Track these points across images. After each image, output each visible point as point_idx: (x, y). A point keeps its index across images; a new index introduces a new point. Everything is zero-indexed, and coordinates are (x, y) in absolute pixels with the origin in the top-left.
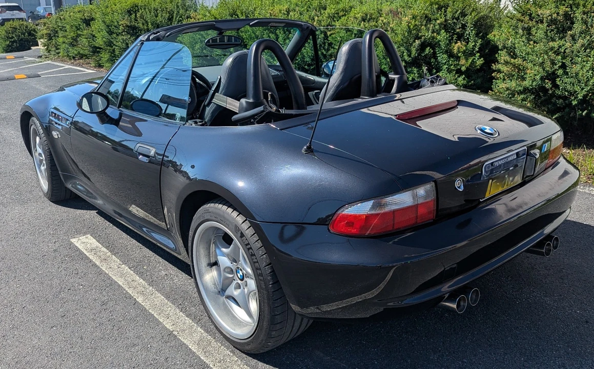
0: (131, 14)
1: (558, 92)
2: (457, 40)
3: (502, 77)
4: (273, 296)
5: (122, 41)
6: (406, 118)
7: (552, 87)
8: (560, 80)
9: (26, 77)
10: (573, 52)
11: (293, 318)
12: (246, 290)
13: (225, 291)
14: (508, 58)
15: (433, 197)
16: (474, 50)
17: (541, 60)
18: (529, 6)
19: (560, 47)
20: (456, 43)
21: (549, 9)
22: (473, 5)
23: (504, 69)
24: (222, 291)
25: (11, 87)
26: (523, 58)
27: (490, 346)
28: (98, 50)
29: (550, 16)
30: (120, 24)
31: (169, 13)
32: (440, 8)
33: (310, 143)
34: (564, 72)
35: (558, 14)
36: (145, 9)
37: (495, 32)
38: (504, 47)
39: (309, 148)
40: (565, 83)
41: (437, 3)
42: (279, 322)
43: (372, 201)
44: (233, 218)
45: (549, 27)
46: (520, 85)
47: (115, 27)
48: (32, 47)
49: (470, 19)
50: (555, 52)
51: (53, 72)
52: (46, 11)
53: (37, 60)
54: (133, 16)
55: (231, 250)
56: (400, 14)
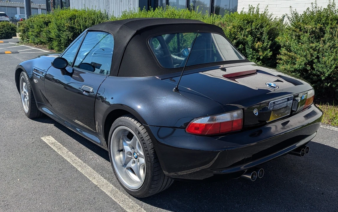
0: (71, 20)
1: (314, 72)
2: (257, 41)
3: (282, 62)
4: (154, 165)
5: (65, 35)
6: (229, 77)
7: (311, 69)
8: (315, 65)
9: (11, 53)
10: (323, 50)
11: (163, 179)
12: (138, 164)
13: (126, 165)
14: (286, 52)
15: (241, 117)
16: (267, 47)
17: (305, 54)
18: (300, 23)
19: (316, 47)
20: (257, 43)
21: (311, 25)
22: (267, 22)
23: (284, 58)
24: (125, 165)
25: (3, 58)
26: (295, 52)
27: (268, 202)
28: (52, 40)
29: (311, 29)
30: (65, 25)
31: (93, 20)
32: (248, 23)
33: (177, 86)
34: (318, 61)
35: (316, 28)
36: (79, 17)
37: (279, 37)
38: (284, 46)
39: (177, 89)
40: (318, 67)
41: (246, 20)
42: (156, 180)
43: (209, 117)
44: (134, 124)
45: (310, 35)
46: (292, 67)
47: (62, 27)
48: (13, 37)
49: (265, 30)
50: (313, 50)
51: (26, 51)
52: (20, 17)
53: (16, 44)
54: (73, 21)
55: (132, 142)
56: (225, 25)
